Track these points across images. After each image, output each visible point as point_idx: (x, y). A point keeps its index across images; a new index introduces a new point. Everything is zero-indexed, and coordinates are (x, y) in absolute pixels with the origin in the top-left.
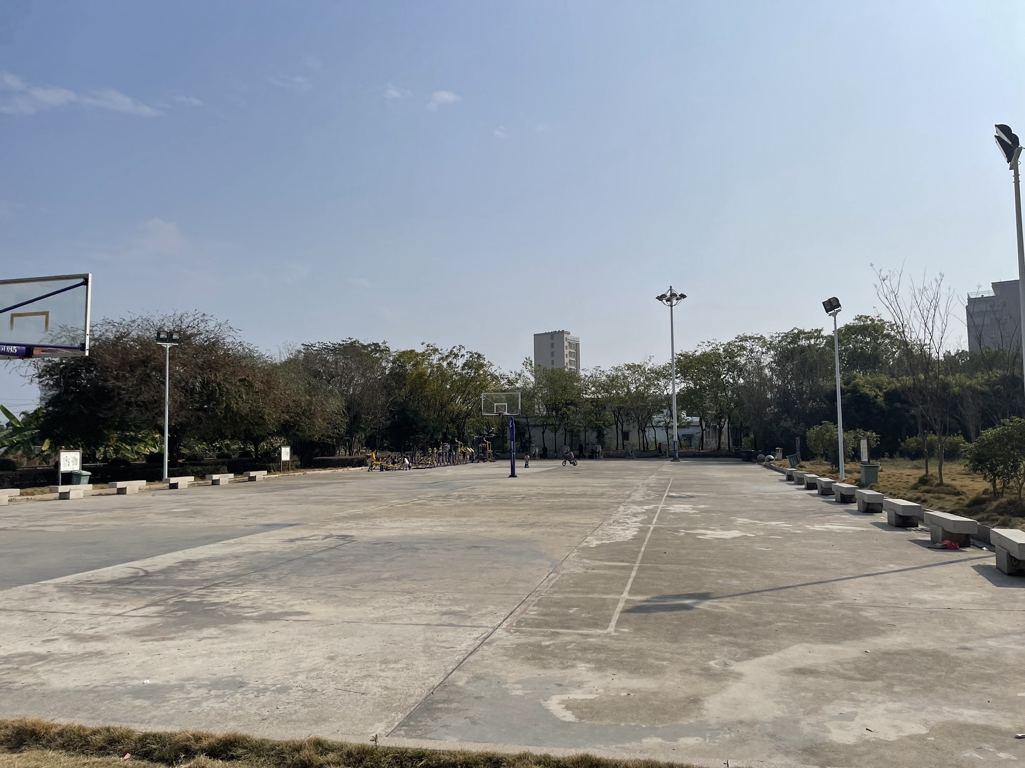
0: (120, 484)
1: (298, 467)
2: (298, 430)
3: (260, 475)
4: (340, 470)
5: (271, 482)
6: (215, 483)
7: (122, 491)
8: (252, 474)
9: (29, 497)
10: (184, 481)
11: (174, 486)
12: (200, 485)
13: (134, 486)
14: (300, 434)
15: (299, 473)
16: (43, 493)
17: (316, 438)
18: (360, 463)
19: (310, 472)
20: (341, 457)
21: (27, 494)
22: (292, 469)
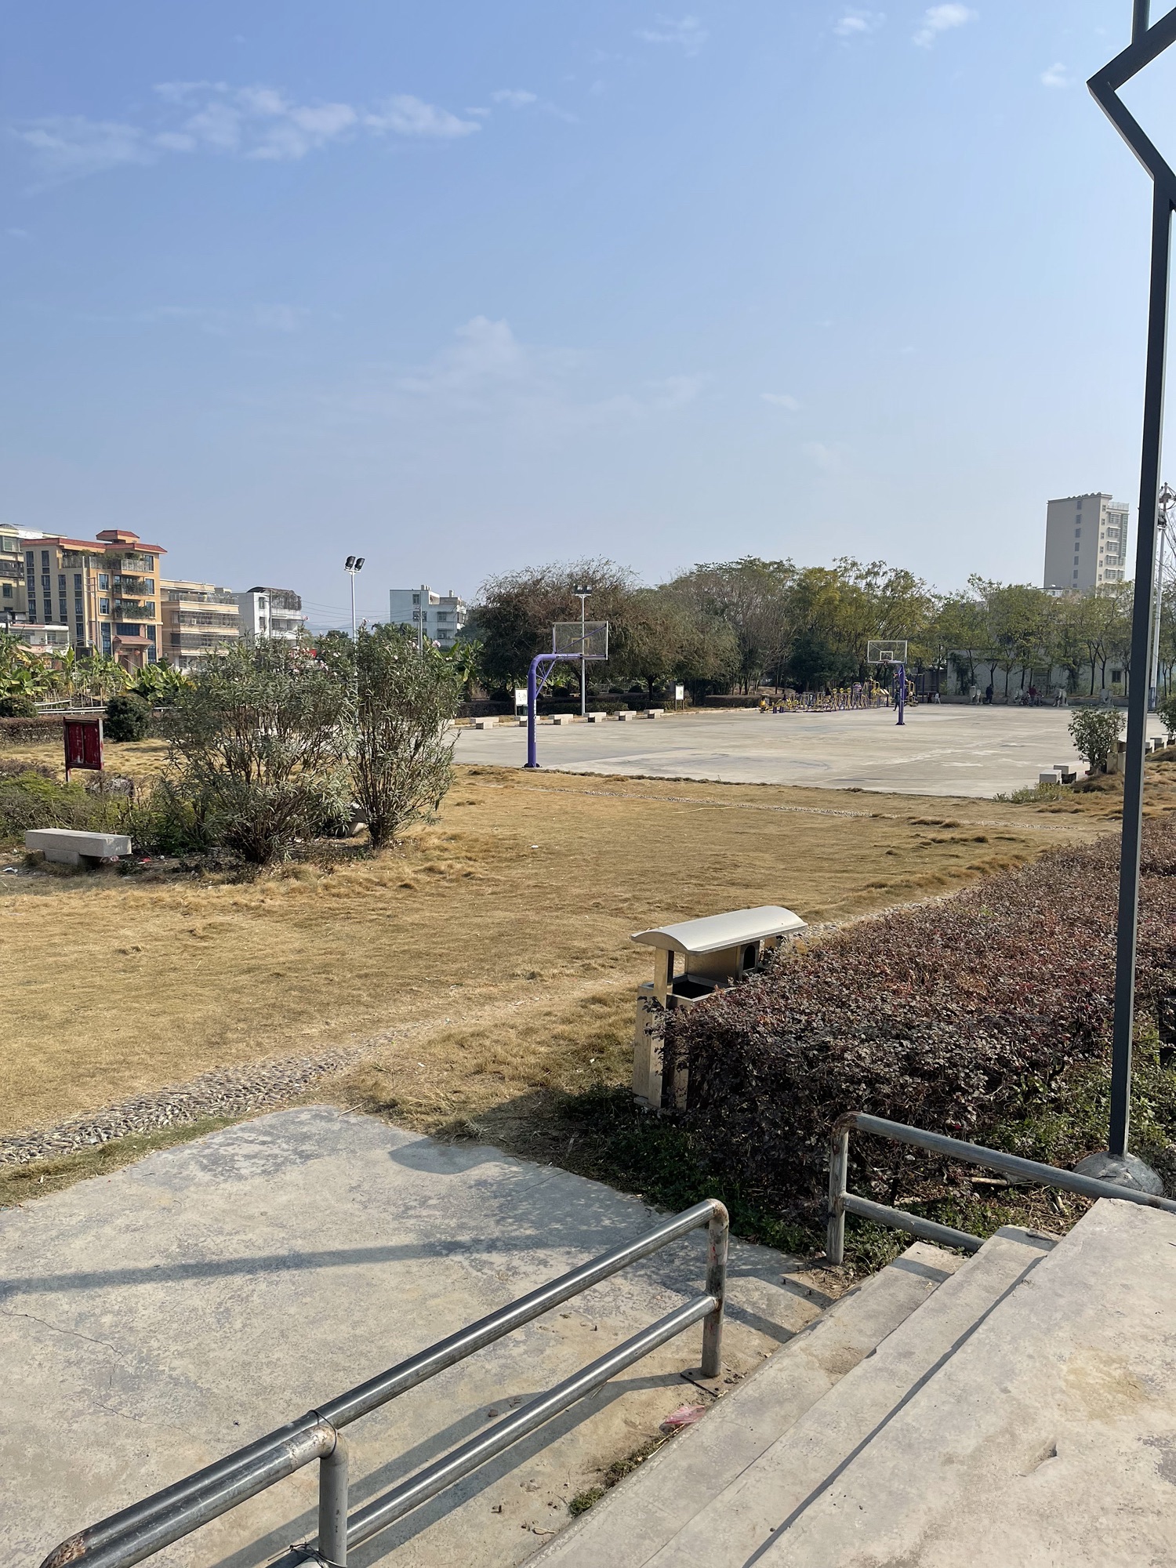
0: (557, 717)
1: (690, 705)
2: (691, 669)
3: (658, 713)
4: (732, 711)
5: (667, 720)
6: (621, 719)
7: (557, 722)
8: (651, 712)
9: (501, 723)
10: (599, 716)
11: (592, 720)
12: (609, 720)
13: (565, 718)
14: (693, 672)
15: (692, 712)
17: (708, 677)
18: (754, 703)
19: (702, 711)
20: (735, 696)
22: (686, 708)
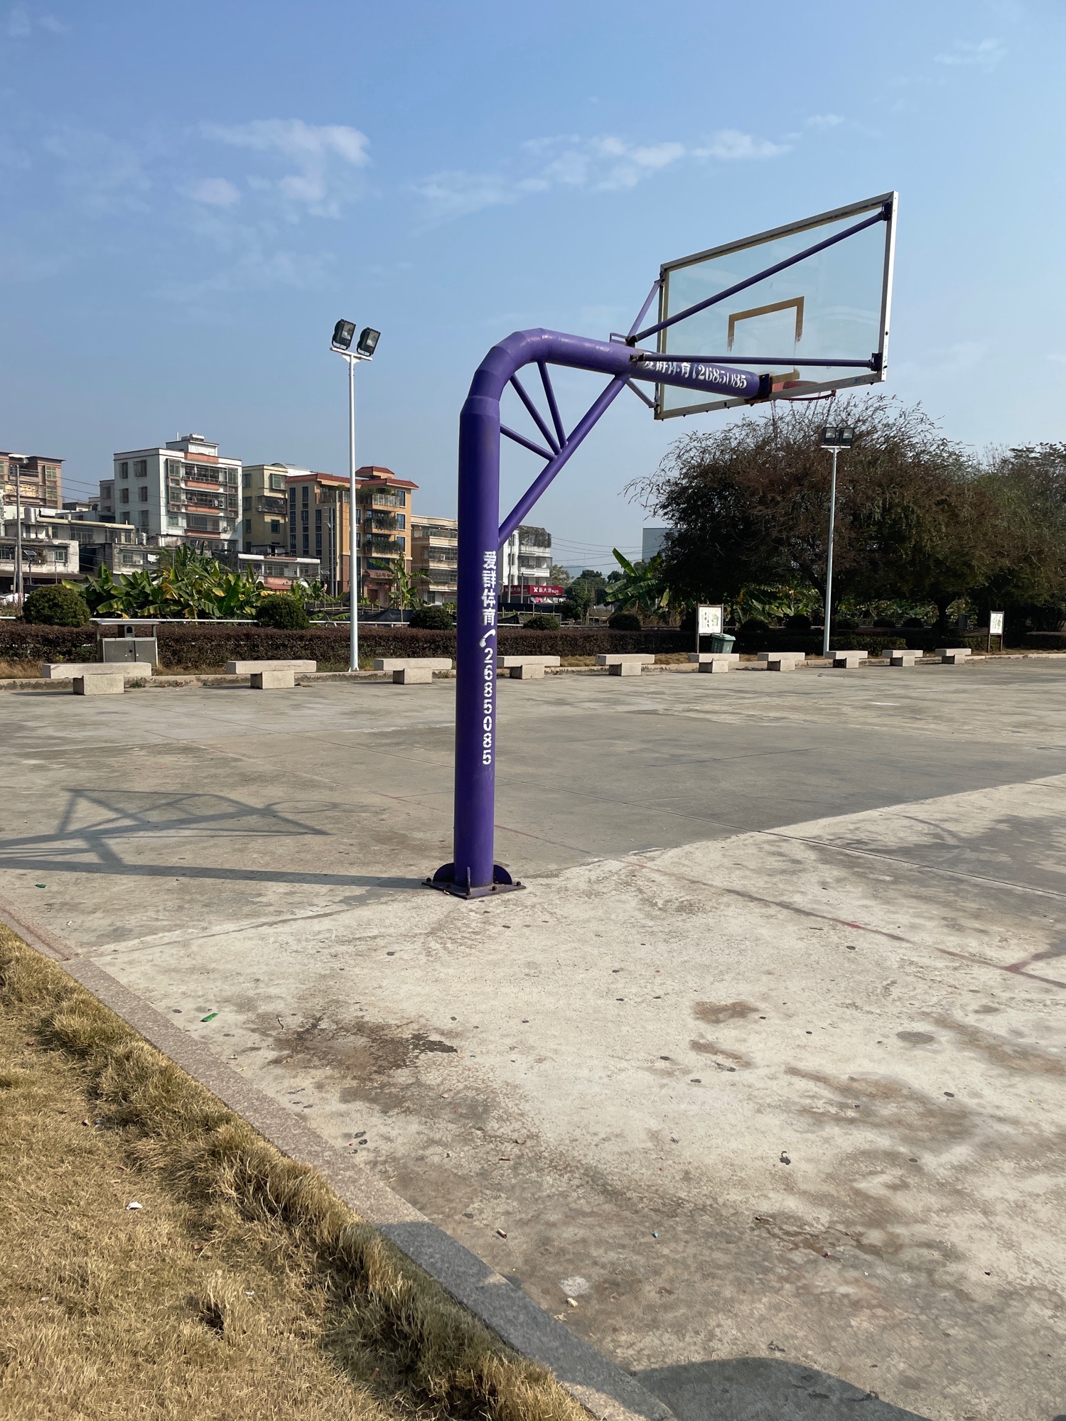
0: (773, 656)
1: (1012, 645)
2: (1017, 585)
3: (961, 655)
5: (978, 667)
6: (896, 663)
7: (774, 666)
8: (950, 652)
9: (664, 666)
10: (855, 657)
11: (840, 664)
13: (791, 660)
14: (1021, 591)
15: (1015, 656)
16: (679, 662)
19: (1033, 655)
21: (661, 662)
22: (1006, 649)
